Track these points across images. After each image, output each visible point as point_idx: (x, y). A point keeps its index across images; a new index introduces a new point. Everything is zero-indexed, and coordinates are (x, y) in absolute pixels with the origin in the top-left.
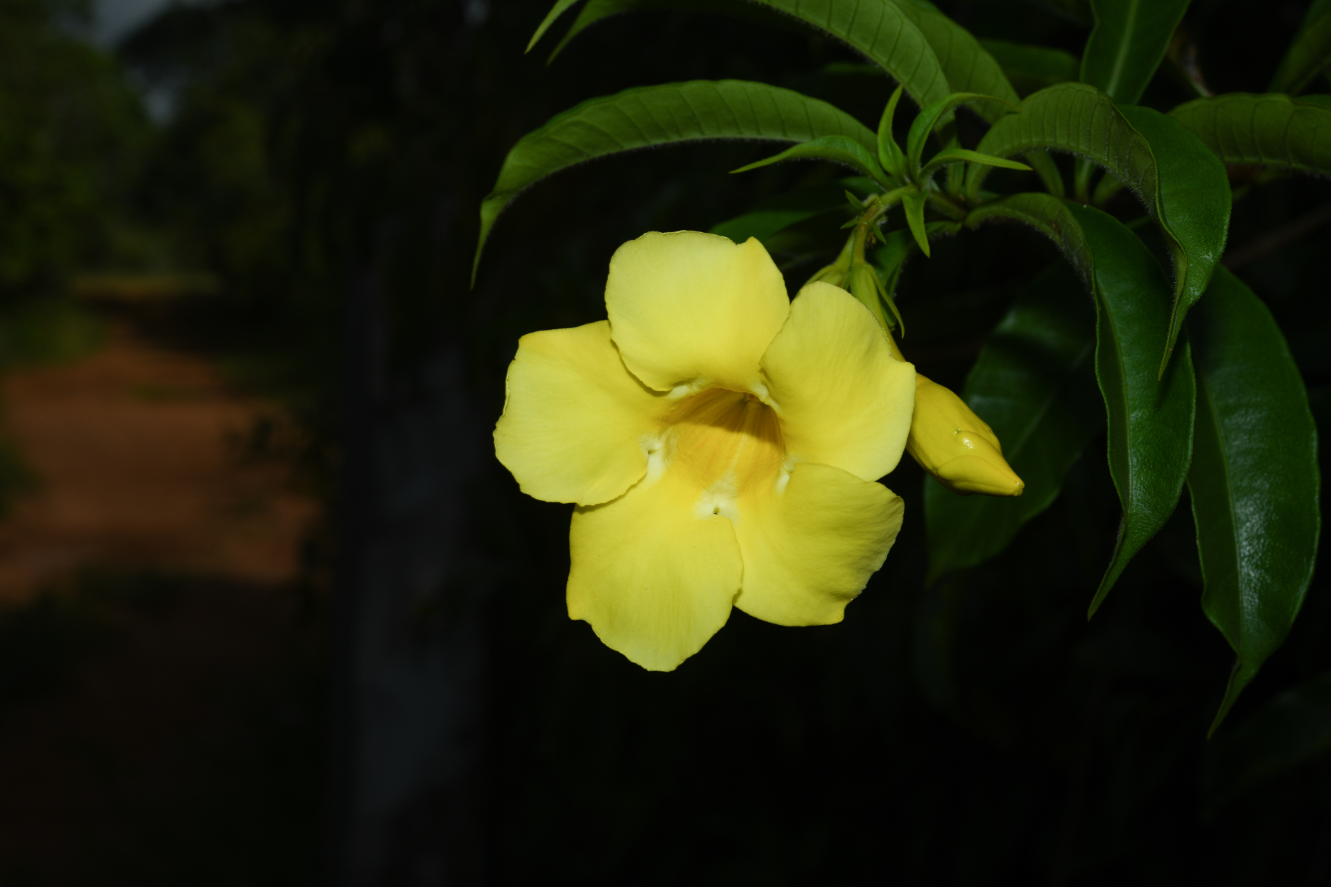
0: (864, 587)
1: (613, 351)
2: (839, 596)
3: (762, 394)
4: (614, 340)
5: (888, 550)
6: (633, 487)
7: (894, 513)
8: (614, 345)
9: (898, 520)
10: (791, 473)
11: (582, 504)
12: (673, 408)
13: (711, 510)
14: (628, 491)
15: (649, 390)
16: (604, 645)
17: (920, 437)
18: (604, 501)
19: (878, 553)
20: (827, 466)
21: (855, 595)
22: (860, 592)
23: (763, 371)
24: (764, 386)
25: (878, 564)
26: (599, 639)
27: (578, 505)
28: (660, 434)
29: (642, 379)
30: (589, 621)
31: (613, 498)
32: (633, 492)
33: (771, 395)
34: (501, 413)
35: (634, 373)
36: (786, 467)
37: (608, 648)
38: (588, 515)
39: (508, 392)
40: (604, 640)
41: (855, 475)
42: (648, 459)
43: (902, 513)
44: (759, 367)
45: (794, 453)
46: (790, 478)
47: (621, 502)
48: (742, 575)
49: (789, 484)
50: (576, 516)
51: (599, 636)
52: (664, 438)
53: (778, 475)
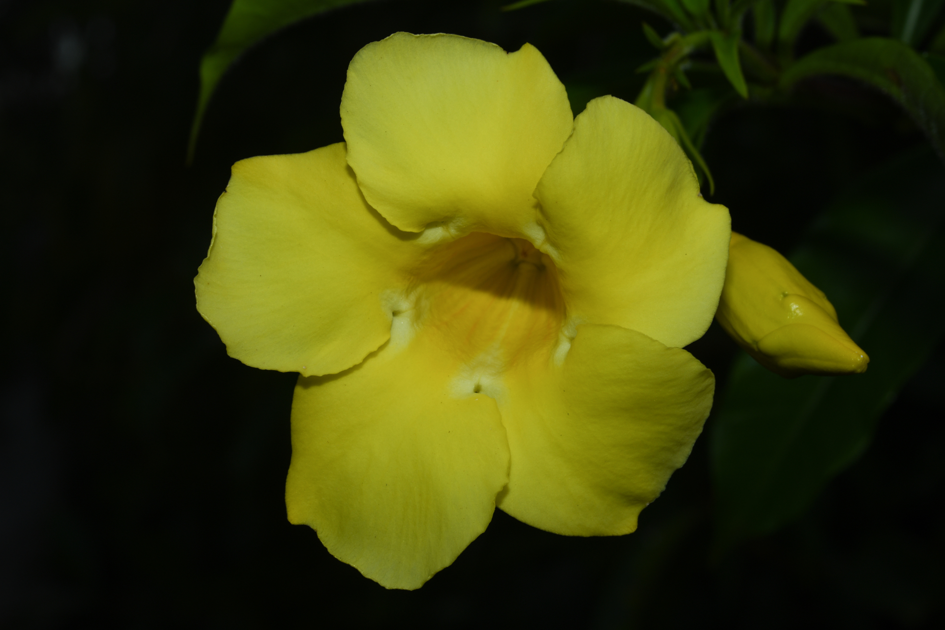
0: (663, 487)
1: (350, 181)
2: (631, 499)
3: (537, 237)
4: (352, 165)
5: (694, 441)
6: (372, 355)
7: (702, 392)
8: (351, 172)
9: (707, 402)
10: (572, 340)
11: (307, 373)
12: (425, 258)
13: (470, 387)
14: (365, 360)
15: (394, 231)
16: (332, 557)
17: (737, 302)
18: (335, 370)
19: (680, 444)
20: (619, 327)
21: (652, 498)
22: (658, 495)
23: (539, 206)
24: (540, 228)
25: (680, 459)
26: (326, 549)
27: (302, 375)
28: (408, 292)
29: (384, 215)
30: (314, 526)
31: (346, 367)
32: (371, 362)
33: (549, 240)
34: (205, 255)
35: (375, 207)
36: (566, 333)
37: (336, 560)
38: (315, 390)
39: (215, 230)
40: (331, 550)
41: (655, 338)
42: (392, 321)
43: (713, 393)
44: (533, 201)
45: (575, 314)
46: (572, 346)
47: (356, 374)
48: (509, 468)
49: (570, 353)
50: (299, 391)
51: (325, 544)
52: (413, 297)
53: (556, 344)
